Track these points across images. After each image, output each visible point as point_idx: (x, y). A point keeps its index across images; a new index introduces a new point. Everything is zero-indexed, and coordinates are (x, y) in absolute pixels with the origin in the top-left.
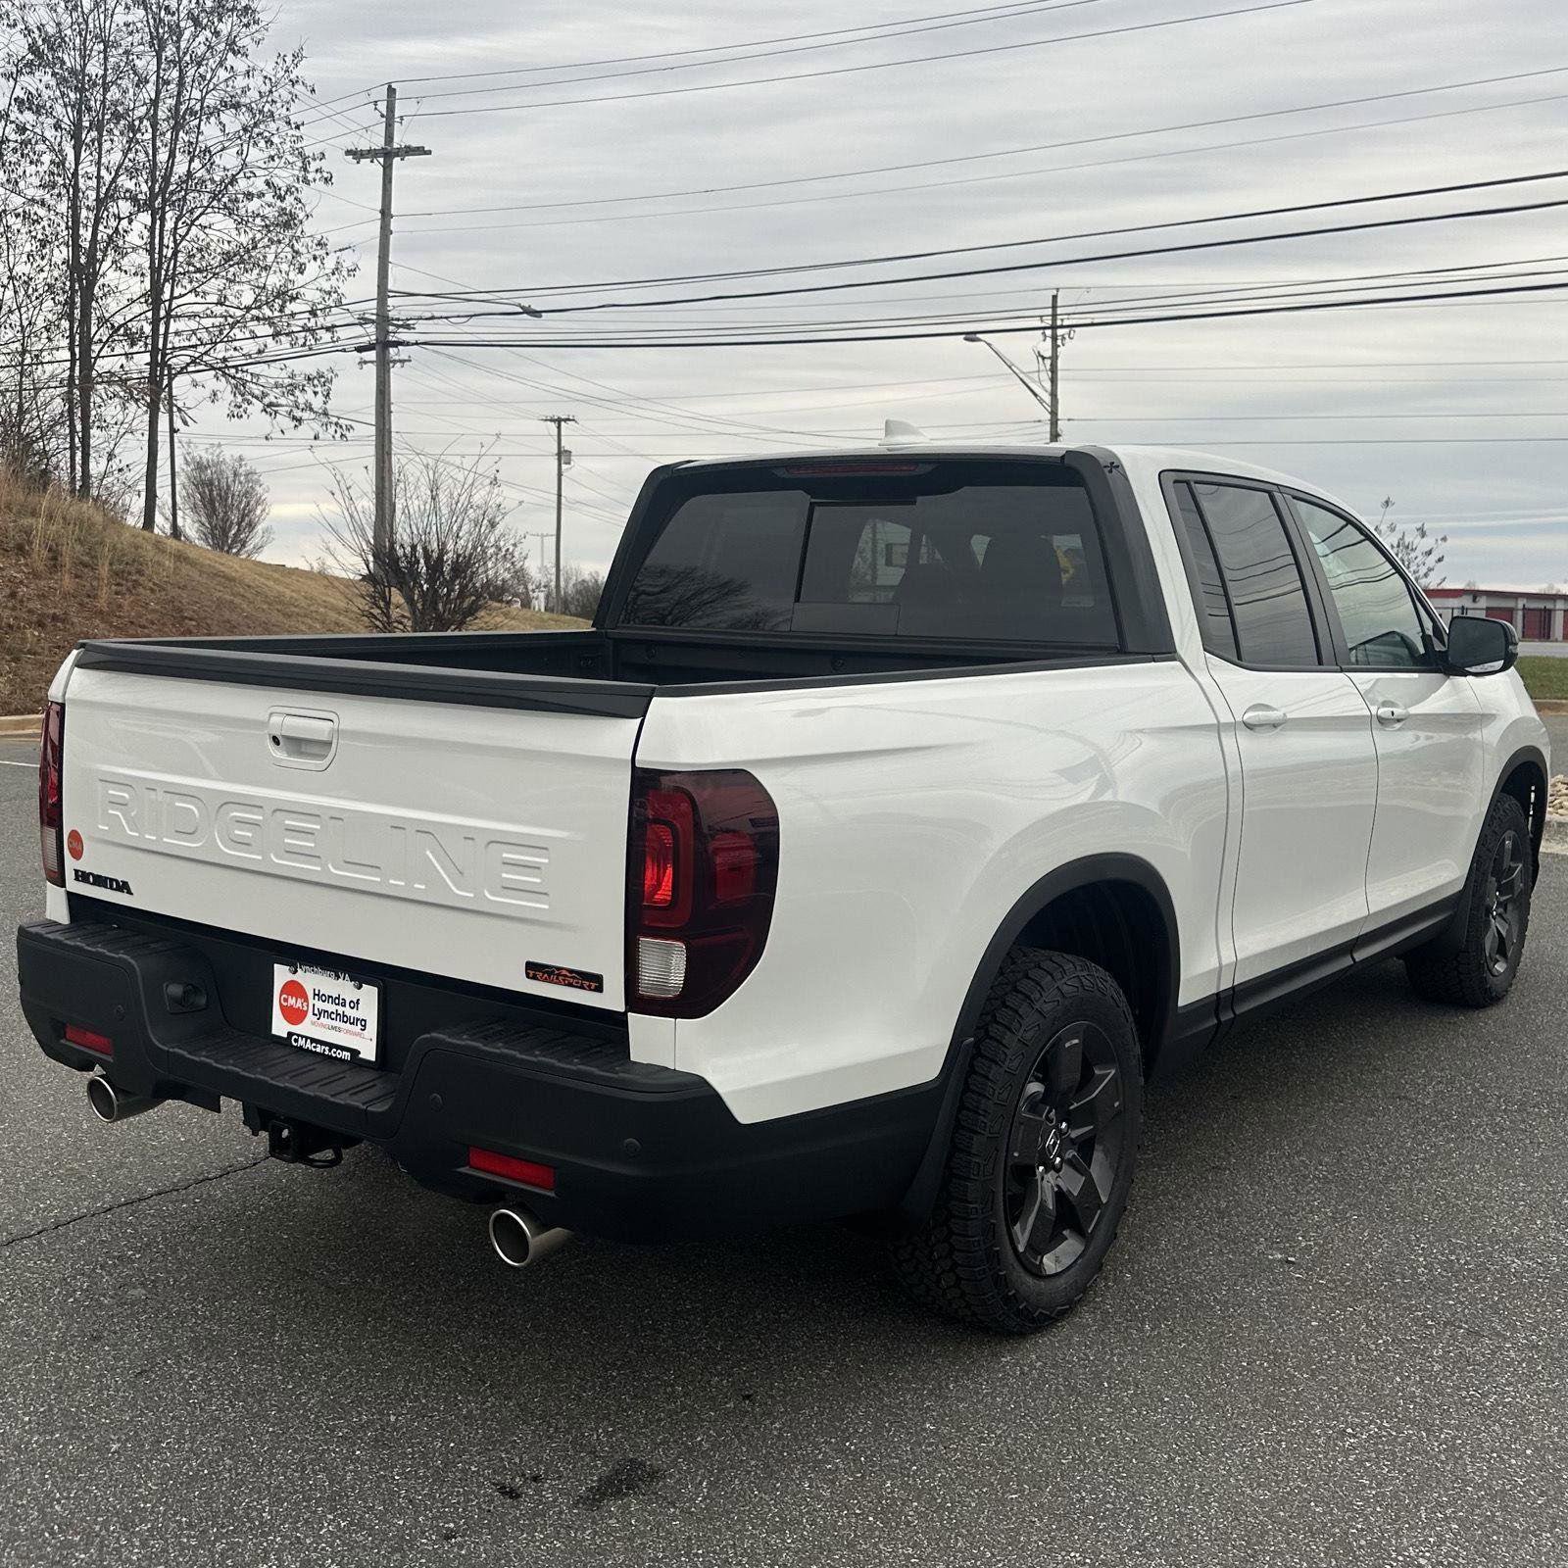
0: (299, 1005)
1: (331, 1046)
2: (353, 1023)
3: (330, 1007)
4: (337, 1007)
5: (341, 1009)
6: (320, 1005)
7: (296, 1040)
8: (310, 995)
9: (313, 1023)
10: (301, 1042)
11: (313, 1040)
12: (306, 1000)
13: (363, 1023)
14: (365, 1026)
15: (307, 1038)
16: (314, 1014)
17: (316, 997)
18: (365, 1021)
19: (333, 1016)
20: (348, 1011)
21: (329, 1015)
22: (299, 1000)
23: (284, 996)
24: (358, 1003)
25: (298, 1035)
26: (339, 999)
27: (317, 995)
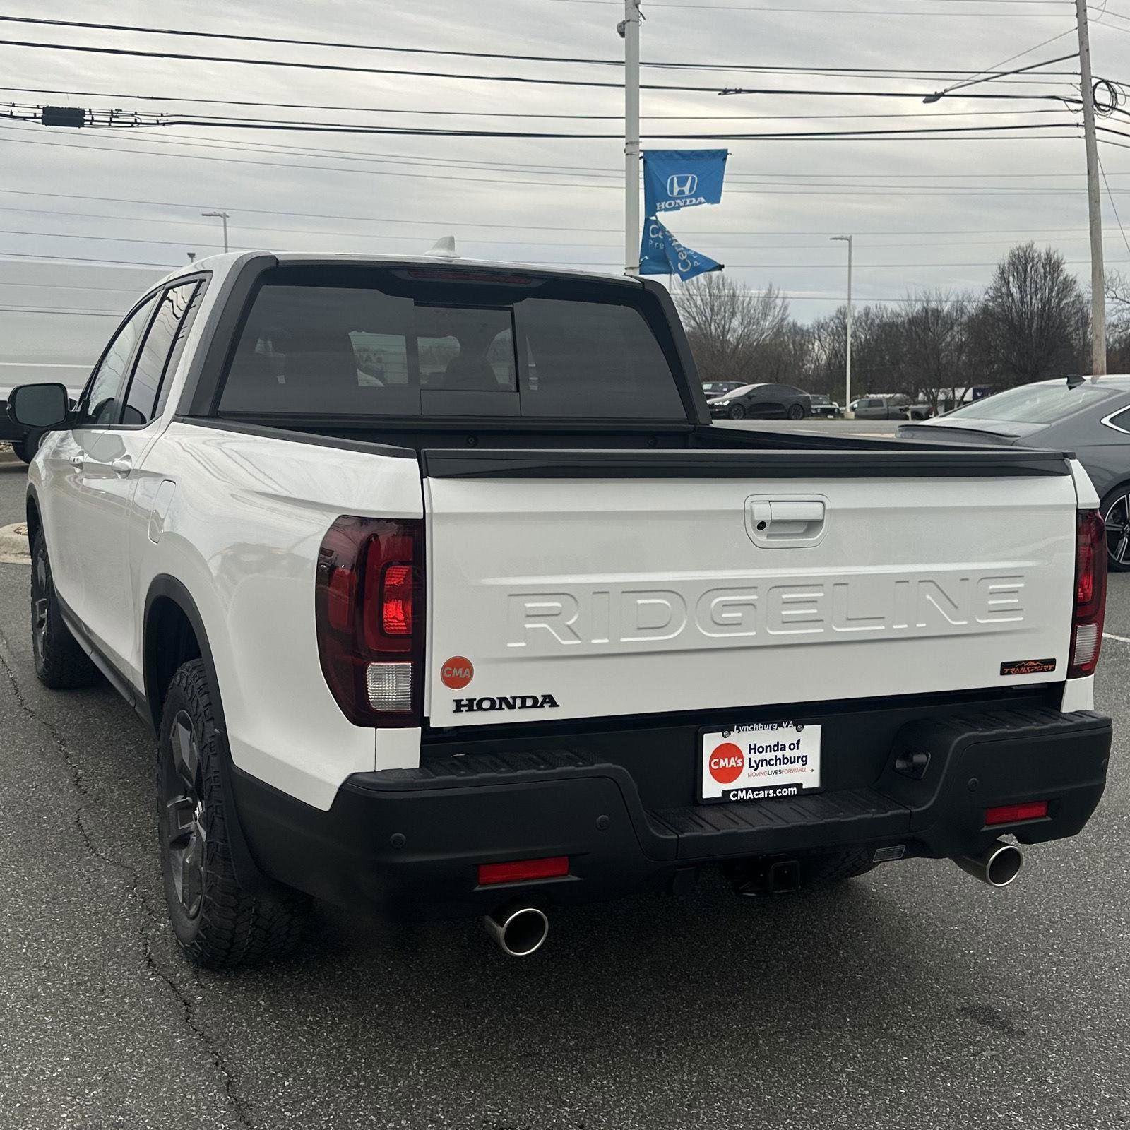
0: (733, 763)
1: (775, 788)
2: (794, 762)
3: (768, 755)
4: (776, 753)
5: (779, 754)
6: (758, 757)
7: (735, 796)
8: (745, 751)
9: (750, 775)
10: (741, 795)
11: (753, 790)
12: (741, 757)
13: (804, 759)
14: (806, 761)
15: (747, 790)
16: (750, 767)
17: (753, 751)
18: (806, 757)
19: (772, 762)
20: (788, 753)
21: (768, 762)
22: (732, 759)
23: (717, 760)
24: (798, 743)
25: (737, 790)
26: (777, 746)
27: (754, 749)
